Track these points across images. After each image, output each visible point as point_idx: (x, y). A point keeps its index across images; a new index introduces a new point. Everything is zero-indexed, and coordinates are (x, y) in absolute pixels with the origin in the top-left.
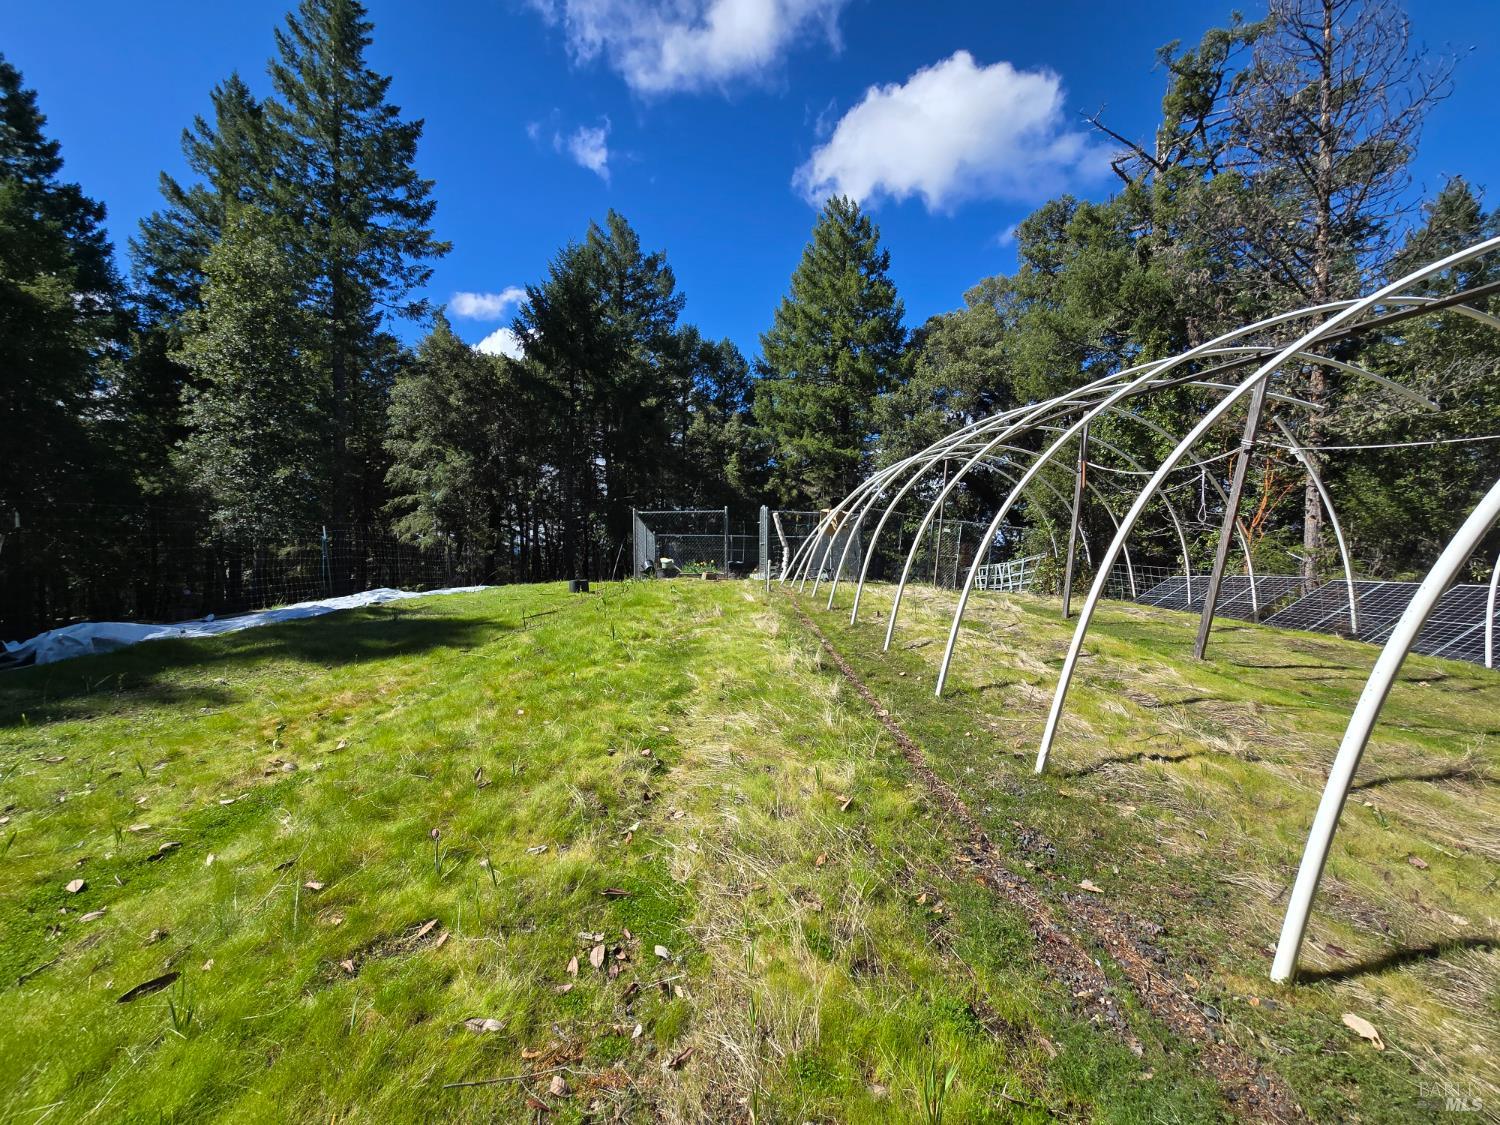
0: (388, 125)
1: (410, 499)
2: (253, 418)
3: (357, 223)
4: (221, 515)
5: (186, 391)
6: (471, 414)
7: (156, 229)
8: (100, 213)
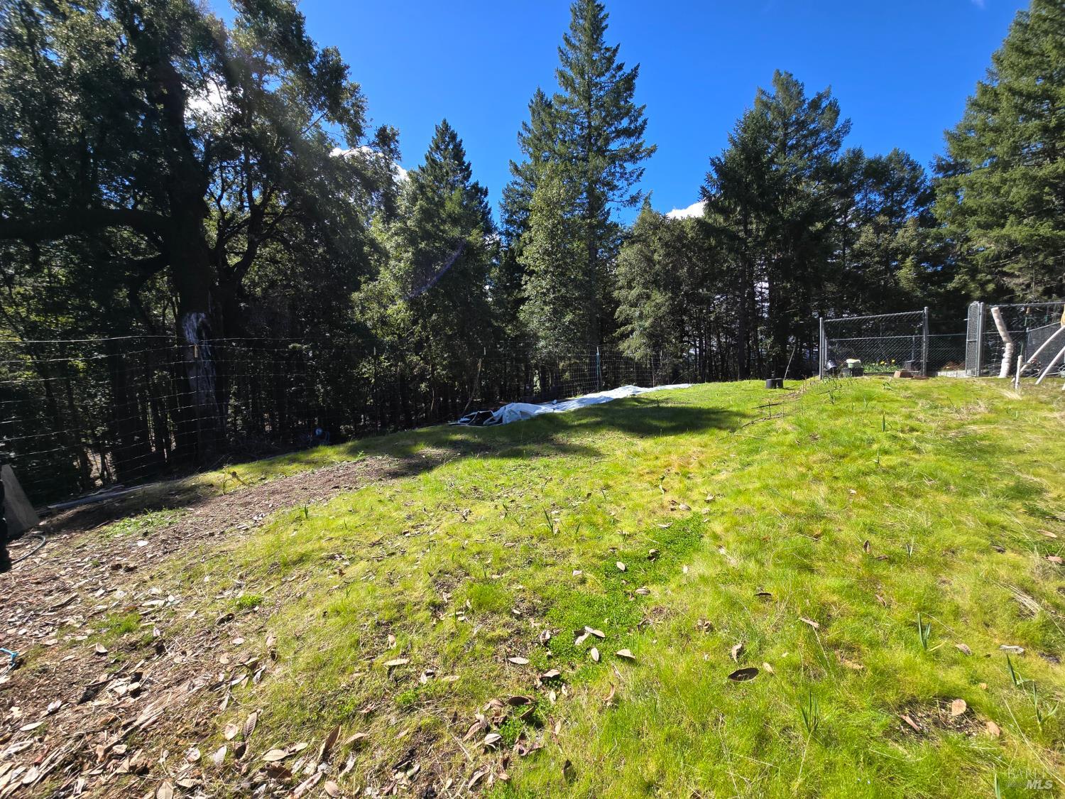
0: (617, 79)
1: (629, 327)
2: (553, 287)
3: (601, 152)
4: (542, 343)
5: (525, 278)
6: (668, 264)
7: (508, 193)
8: (486, 193)
